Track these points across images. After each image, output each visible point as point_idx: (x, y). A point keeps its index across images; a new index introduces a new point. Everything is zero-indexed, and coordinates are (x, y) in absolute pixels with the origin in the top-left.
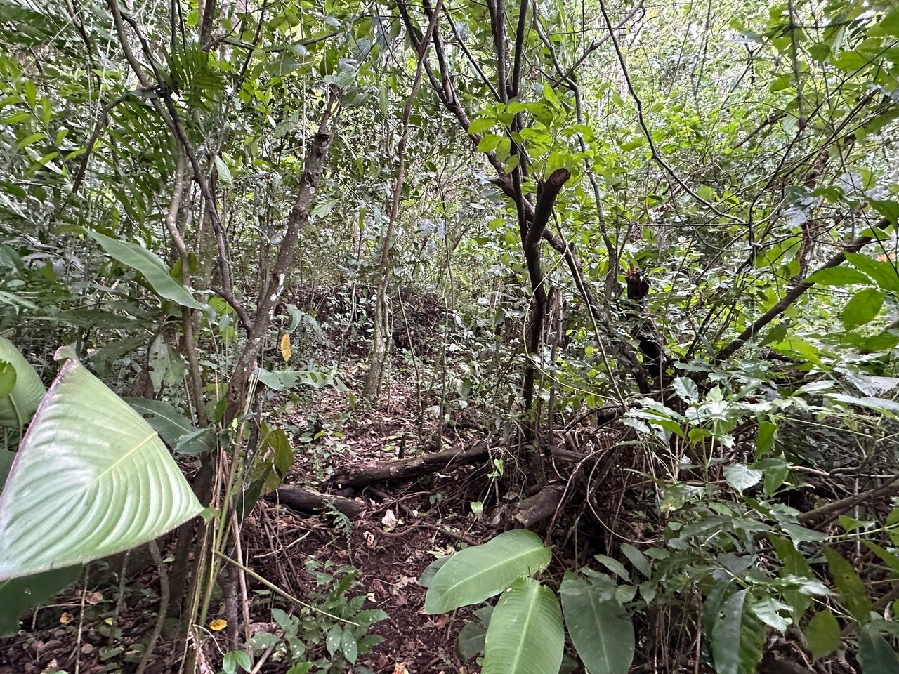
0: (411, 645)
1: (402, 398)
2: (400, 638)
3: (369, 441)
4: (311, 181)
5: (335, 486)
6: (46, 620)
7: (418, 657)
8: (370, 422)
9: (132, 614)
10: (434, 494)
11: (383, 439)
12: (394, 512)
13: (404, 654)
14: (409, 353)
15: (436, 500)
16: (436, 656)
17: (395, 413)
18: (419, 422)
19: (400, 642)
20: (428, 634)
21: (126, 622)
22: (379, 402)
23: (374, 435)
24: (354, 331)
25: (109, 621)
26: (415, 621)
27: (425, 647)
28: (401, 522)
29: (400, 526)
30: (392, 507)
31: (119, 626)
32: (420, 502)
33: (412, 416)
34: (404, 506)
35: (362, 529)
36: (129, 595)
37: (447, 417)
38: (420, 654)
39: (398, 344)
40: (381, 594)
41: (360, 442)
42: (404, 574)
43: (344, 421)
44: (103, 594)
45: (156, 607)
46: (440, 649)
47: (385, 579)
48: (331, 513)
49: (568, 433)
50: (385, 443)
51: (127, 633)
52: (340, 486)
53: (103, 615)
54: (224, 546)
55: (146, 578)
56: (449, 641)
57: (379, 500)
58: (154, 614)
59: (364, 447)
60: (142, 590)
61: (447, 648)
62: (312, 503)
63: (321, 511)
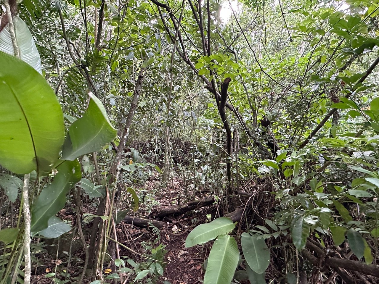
0: (186, 276)
1: (178, 183)
2: (182, 274)
3: (165, 200)
4: (137, 93)
5: (152, 217)
6: (41, 271)
7: (189, 281)
8: (165, 193)
9: (74, 268)
10: (193, 219)
11: (171, 199)
12: (177, 227)
13: (184, 280)
14: (180, 165)
15: (194, 221)
16: (197, 280)
17: (176, 189)
18: (185, 192)
19: (182, 275)
20: (193, 272)
21: (71, 271)
22: (169, 185)
23: (167, 198)
24: (157, 158)
25: (65, 271)
26: (187, 267)
27: (192, 277)
28: (180, 230)
29: (179, 232)
30: (176, 224)
31: (69, 273)
32: (187, 222)
33: (183, 189)
34: (181, 224)
35: (164, 233)
36: (72, 261)
37: (197, 188)
38: (190, 280)
39: (175, 162)
40: (173, 258)
41: (162, 201)
42: (182, 250)
43: (155, 193)
44: (62, 261)
45: (83, 265)
46: (199, 278)
47: (174, 252)
48: (151, 226)
49: (246, 188)
50: (172, 200)
51: (72, 275)
52: (154, 217)
53: (62, 269)
54: (110, 234)
55: (78, 254)
56: (202, 275)
57: (171, 222)
58: (82, 267)
59: (164, 202)
60: (77, 259)
61: (201, 277)
62: (143, 223)
63: (147, 226)
